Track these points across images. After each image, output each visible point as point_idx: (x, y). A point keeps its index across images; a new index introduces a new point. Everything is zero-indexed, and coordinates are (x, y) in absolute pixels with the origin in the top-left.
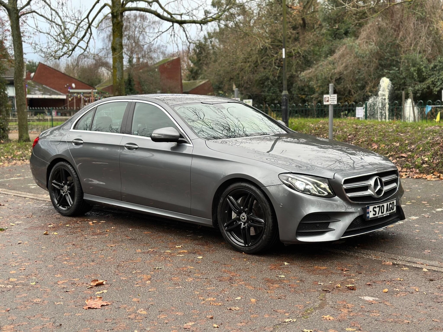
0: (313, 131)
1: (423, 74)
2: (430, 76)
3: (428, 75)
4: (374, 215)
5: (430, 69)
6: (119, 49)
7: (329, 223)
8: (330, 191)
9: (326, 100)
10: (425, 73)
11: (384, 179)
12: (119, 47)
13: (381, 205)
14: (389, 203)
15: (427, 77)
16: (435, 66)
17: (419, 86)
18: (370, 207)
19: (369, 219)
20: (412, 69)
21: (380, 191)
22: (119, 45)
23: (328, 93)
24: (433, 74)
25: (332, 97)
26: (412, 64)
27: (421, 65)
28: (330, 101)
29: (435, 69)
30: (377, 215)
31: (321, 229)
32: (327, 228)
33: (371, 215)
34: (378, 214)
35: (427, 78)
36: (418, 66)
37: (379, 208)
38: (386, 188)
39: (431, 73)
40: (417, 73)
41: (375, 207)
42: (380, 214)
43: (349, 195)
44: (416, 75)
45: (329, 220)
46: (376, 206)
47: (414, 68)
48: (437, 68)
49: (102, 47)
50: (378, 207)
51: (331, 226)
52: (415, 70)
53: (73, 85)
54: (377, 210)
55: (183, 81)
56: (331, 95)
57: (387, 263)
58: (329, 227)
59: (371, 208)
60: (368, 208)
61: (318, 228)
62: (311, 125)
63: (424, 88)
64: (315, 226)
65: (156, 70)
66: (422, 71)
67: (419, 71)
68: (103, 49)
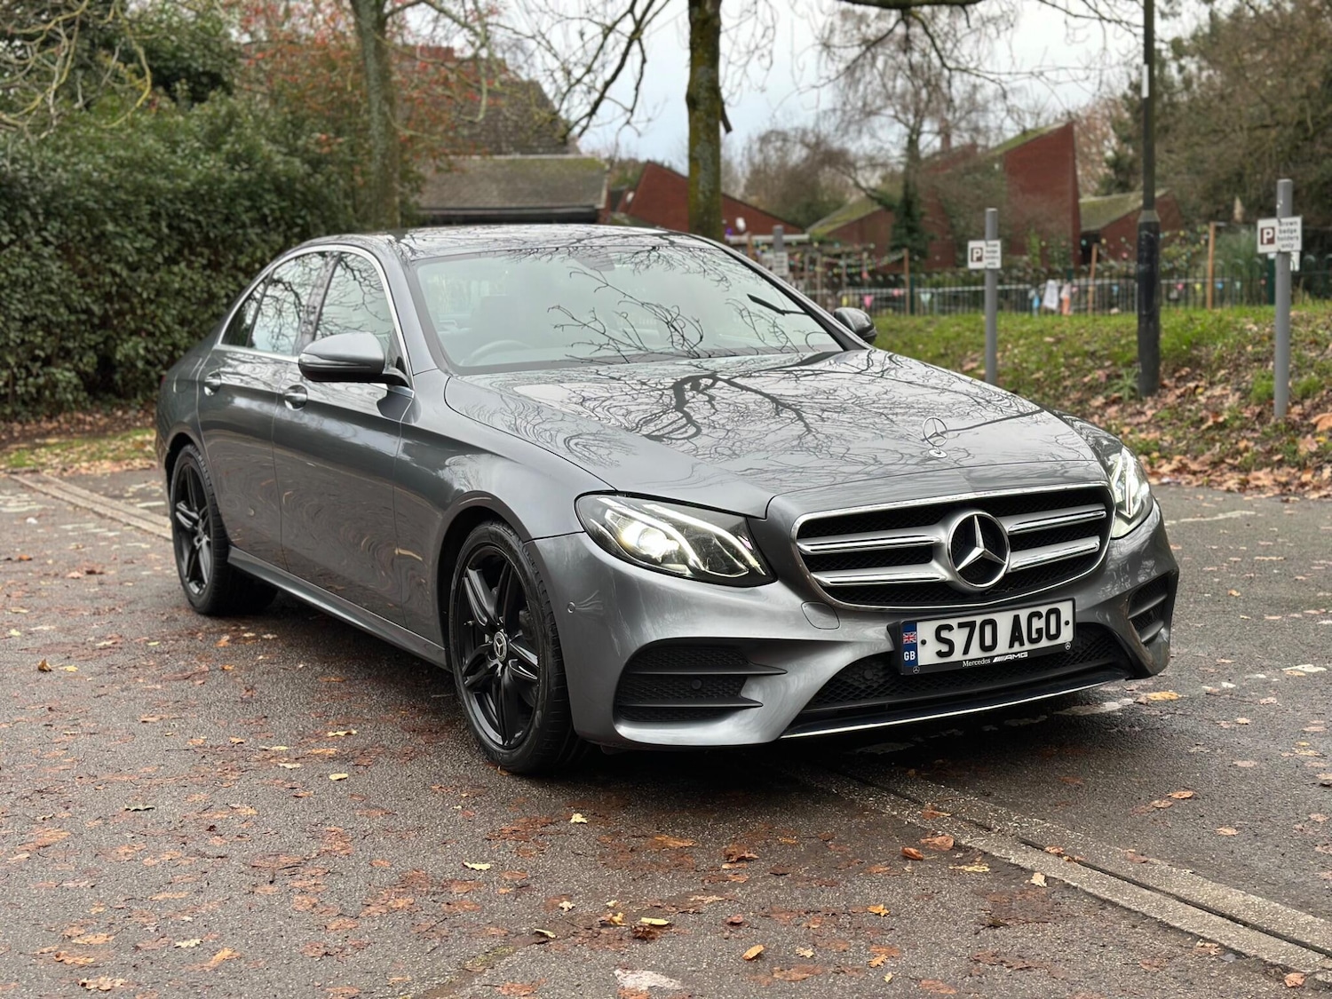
0: (1249, 348)
4: (940, 654)
6: (708, 102)
7: (742, 680)
8: (754, 562)
9: (1266, 237)
11: (1010, 526)
12: (706, 95)
13: (979, 619)
14: (1024, 614)
18: (920, 626)
19: (916, 671)
21: (984, 568)
22: (708, 89)
23: (1271, 213)
25: (1284, 228)
28: (1279, 239)
30: (957, 656)
31: (710, 698)
32: (735, 696)
33: (927, 655)
34: (966, 651)
37: (966, 631)
38: (1016, 560)
41: (950, 628)
42: (975, 652)
43: (827, 578)
45: (745, 666)
46: (954, 622)
49: (830, 106)
50: (961, 626)
51: (754, 692)
53: (741, 223)
54: (958, 637)
55: (1086, 199)
56: (1283, 220)
57: (937, 841)
58: (744, 695)
59: (926, 630)
60: (912, 627)
61: (697, 695)
62: (1251, 326)
64: (686, 687)
65: (997, 166)
68: (834, 110)
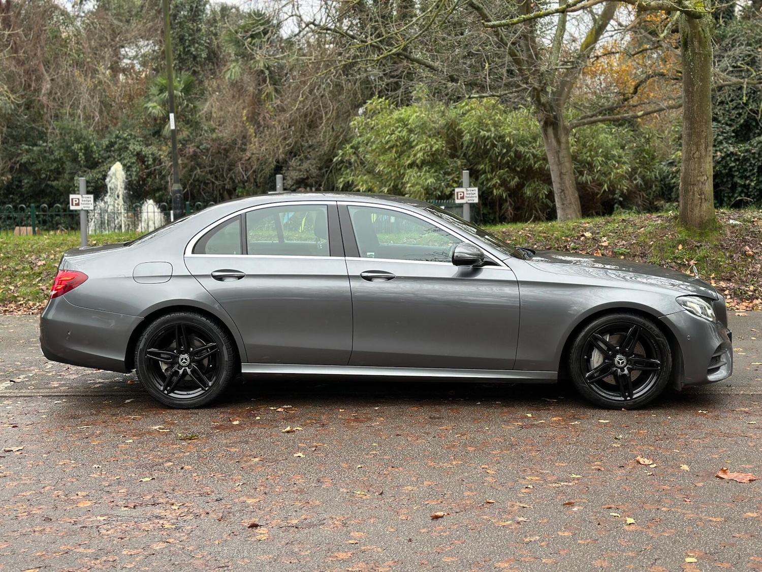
1: (94, 156)
2: (106, 159)
3: (102, 157)
5: (104, 147)
10: (97, 155)
15: (100, 161)
16: (112, 144)
17: (91, 175)
20: (76, 146)
24: (109, 157)
26: (75, 137)
27: (90, 141)
29: (113, 149)
35: (100, 163)
36: (85, 142)
39: (106, 155)
40: (84, 154)
44: (83, 157)
47: (79, 145)
48: (116, 146)
52: (81, 149)
63: (98, 179)
66: (92, 151)
67: (87, 150)
